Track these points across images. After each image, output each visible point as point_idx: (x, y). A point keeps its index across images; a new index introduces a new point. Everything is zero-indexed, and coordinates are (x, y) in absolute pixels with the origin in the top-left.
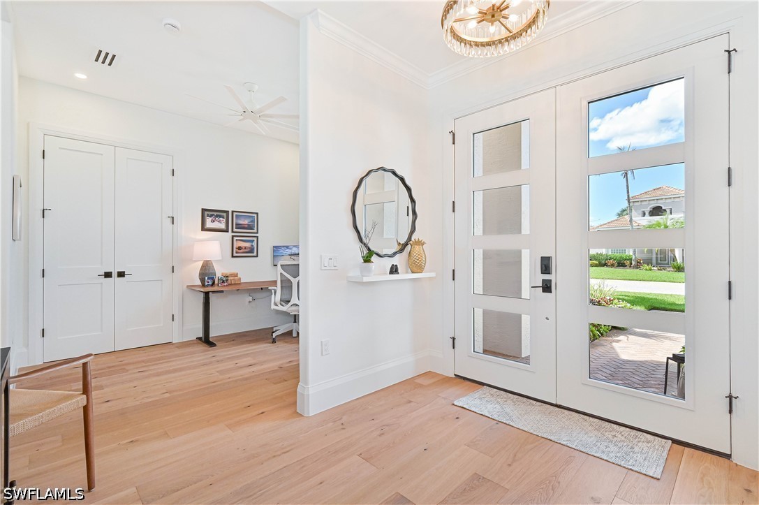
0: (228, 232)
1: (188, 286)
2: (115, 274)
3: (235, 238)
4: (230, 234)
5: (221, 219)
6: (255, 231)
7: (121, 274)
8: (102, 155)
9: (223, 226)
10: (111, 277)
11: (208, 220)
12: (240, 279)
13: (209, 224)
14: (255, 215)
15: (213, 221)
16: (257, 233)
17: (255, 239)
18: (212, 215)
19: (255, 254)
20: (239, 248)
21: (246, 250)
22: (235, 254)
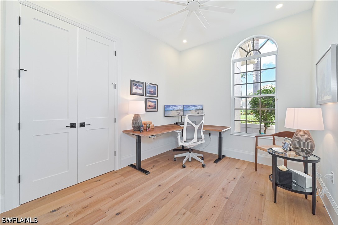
0: (144, 96)
1: (123, 131)
2: (78, 125)
3: (147, 100)
4: (144, 97)
5: (141, 87)
6: (156, 96)
7: (82, 125)
8: (68, 31)
9: (141, 92)
10: (76, 127)
11: (134, 87)
12: (153, 125)
13: (135, 91)
14: (156, 86)
15: (136, 88)
16: (157, 97)
17: (156, 101)
18: (136, 85)
19: (156, 110)
20: (149, 106)
21: (152, 107)
22: (147, 110)
